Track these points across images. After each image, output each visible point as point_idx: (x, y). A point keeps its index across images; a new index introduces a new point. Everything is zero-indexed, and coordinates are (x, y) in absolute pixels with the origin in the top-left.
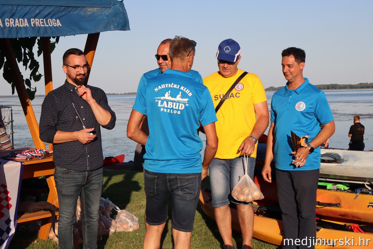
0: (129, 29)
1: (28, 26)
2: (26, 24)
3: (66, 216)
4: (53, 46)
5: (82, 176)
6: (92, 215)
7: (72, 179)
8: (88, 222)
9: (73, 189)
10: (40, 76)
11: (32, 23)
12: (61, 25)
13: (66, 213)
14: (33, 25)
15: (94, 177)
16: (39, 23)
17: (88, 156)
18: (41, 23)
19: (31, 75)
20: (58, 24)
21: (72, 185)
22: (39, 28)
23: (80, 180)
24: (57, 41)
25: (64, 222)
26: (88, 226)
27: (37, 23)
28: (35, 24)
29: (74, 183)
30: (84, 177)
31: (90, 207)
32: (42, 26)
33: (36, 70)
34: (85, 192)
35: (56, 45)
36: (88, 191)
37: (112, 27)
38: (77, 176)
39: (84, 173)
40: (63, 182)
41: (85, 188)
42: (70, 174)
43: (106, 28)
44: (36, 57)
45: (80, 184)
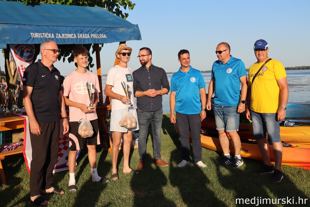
0: (141, 40)
1: (89, 38)
2: (89, 37)
3: (142, 135)
4: (100, 49)
5: (150, 114)
6: (157, 134)
7: (145, 116)
8: (155, 138)
9: (146, 121)
10: (93, 65)
11: (91, 36)
12: (106, 37)
13: (142, 133)
14: (92, 38)
15: (157, 115)
16: (95, 36)
17: (152, 104)
18: (96, 36)
19: (89, 64)
20: (105, 36)
21: (144, 119)
22: (95, 39)
23: (149, 116)
24: (102, 46)
25: (141, 138)
26: (155, 140)
27: (94, 36)
28: (93, 37)
29: (146, 118)
30: (151, 115)
31: (156, 130)
32: (96, 38)
33: (91, 62)
34: (153, 122)
35: (102, 48)
36: (154, 122)
37: (133, 38)
38: (147, 114)
39: (151, 113)
40: (140, 117)
41: (153, 120)
42: (144, 113)
43: (130, 39)
44: (91, 55)
45: (149, 118)
